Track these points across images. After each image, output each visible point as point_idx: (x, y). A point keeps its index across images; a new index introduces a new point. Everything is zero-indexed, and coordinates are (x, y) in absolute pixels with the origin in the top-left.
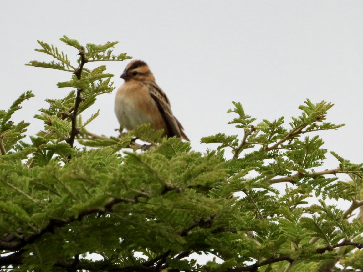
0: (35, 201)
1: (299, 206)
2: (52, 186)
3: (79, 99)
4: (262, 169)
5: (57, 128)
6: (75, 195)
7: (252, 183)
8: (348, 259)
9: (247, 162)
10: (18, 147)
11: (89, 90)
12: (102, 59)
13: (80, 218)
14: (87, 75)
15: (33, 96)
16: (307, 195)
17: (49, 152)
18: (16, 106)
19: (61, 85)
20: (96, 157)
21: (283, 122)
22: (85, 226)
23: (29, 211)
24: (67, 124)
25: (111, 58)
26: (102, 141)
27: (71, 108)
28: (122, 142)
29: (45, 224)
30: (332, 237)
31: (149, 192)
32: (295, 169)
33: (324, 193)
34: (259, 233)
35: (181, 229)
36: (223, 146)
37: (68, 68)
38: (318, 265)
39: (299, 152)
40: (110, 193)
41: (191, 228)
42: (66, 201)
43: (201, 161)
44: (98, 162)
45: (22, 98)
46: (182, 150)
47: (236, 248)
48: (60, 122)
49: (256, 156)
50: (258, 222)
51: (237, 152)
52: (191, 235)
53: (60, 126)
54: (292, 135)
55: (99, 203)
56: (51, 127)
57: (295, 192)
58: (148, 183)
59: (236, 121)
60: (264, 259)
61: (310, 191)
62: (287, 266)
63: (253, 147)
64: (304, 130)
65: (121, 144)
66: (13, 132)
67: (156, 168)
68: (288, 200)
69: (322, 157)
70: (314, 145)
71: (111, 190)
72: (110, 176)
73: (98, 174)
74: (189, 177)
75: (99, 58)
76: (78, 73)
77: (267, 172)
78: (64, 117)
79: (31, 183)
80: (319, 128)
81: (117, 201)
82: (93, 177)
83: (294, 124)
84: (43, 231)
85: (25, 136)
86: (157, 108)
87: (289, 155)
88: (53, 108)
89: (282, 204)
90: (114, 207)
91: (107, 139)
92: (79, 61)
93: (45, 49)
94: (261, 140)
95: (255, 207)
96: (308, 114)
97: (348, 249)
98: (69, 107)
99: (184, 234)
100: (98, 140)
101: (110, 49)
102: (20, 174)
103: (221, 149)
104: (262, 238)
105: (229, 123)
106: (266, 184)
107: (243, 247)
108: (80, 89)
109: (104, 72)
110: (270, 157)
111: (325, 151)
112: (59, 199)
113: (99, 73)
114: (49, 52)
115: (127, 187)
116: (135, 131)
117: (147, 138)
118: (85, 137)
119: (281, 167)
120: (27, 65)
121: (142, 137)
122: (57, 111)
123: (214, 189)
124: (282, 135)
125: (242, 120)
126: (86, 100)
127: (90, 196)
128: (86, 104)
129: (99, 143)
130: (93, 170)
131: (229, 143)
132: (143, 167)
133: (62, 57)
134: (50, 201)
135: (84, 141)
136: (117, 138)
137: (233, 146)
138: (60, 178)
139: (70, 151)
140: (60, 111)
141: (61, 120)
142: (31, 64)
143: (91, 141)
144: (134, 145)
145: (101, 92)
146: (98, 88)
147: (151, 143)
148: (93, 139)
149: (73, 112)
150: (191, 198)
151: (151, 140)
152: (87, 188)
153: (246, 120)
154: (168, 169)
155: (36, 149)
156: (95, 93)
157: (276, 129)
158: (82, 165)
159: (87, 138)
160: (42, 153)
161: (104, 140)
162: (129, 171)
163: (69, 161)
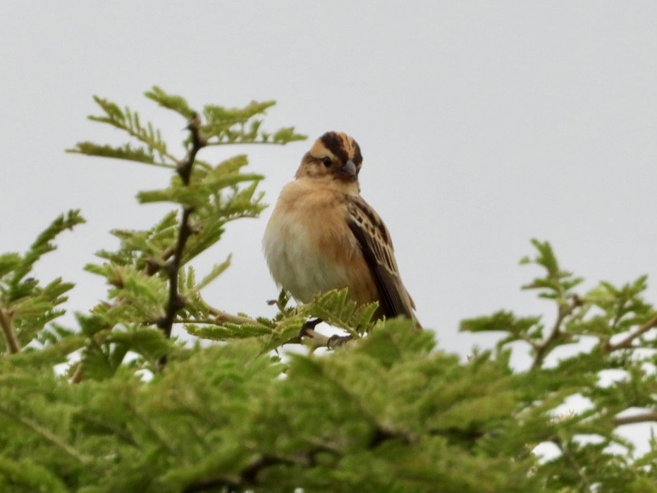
0: (85, 459)
2: (123, 426)
3: (186, 231)
4: (596, 393)
5: (137, 293)
6: (173, 445)
7: (572, 425)
9: (563, 376)
10: (49, 336)
11: (210, 209)
12: (238, 139)
14: (204, 175)
15: (81, 221)
17: (117, 350)
18: (43, 244)
19: (146, 198)
20: (223, 361)
21: (644, 288)
23: (70, 480)
24: (159, 286)
25: (259, 138)
26: (239, 326)
27: (168, 250)
28: (283, 330)
31: (341, 442)
36: (509, 340)
37: (163, 159)
40: (251, 444)
42: (153, 460)
43: (459, 373)
44: (227, 372)
45: (58, 226)
46: (417, 348)
48: (143, 280)
49: (584, 364)
51: (541, 352)
53: (139, 290)
55: (228, 465)
56: (123, 292)
58: (338, 421)
59: (538, 284)
63: (577, 341)
65: (279, 333)
66: (36, 303)
67: (356, 389)
68: (654, 465)
71: (256, 436)
72: (254, 405)
73: (226, 402)
74: (431, 410)
75: (232, 138)
76: (185, 171)
77: (610, 399)
78: (152, 269)
79: (77, 418)
81: (269, 461)
82: (214, 407)
85: (63, 313)
86: (359, 254)
88: (128, 250)
89: (642, 473)
90: (262, 475)
91: (251, 322)
92: (186, 144)
93: (112, 115)
94: (597, 327)
95: (579, 478)
98: (164, 247)
100: (228, 324)
101: (258, 117)
102: (51, 398)
103: (506, 347)
105: (524, 288)
106: (606, 427)
108: (188, 206)
109: (244, 170)
110: (614, 365)
112: (138, 456)
113: (231, 173)
114: (121, 122)
115: (290, 432)
116: (314, 305)
117: (341, 322)
118: (201, 318)
119: (640, 389)
120: (69, 151)
121: (329, 319)
122: (135, 256)
123: (487, 436)
124: (642, 317)
125: (553, 281)
126: (202, 232)
127: (208, 449)
128: (202, 241)
129: (232, 331)
130: (215, 392)
131: (522, 333)
132: (326, 387)
133: (148, 134)
134: (118, 460)
135: (198, 327)
136: (274, 320)
137: (532, 340)
138: (141, 409)
139: (164, 346)
140: (144, 256)
141: (146, 277)
142: (79, 149)
143: (214, 326)
144: (311, 337)
145: (236, 215)
146: (229, 205)
147: (349, 332)
148: (220, 322)
149: (172, 258)
150: (436, 458)
151: (350, 326)
152: (200, 431)
153: (562, 280)
154: (384, 391)
155: (88, 340)
156: (221, 216)
157: (628, 303)
158: (189, 378)
159: (206, 320)
160: (101, 351)
161: (245, 325)
162: (296, 395)
163: (161, 370)
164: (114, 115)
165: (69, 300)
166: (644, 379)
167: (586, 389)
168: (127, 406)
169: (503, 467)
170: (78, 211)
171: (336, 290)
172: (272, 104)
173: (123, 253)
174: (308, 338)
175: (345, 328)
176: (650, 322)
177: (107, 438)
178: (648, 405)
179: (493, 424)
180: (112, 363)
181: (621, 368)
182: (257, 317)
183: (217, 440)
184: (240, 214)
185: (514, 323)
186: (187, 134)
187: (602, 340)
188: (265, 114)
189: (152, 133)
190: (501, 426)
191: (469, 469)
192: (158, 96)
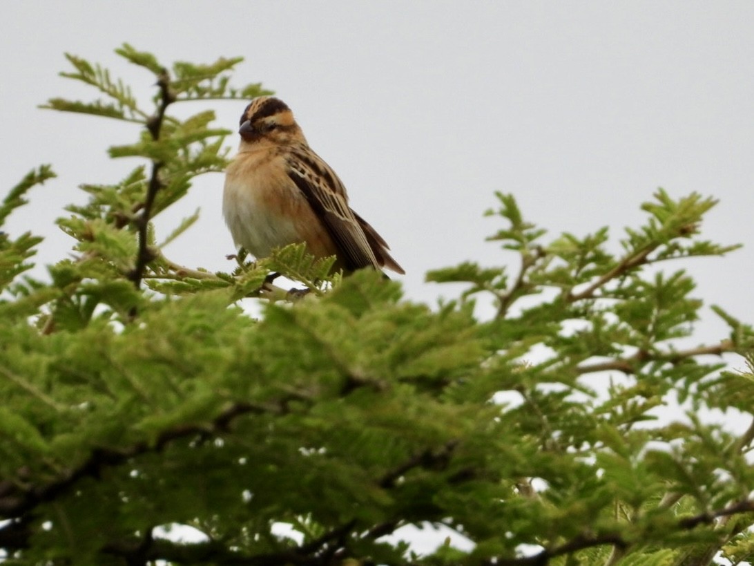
0: (61, 408)
1: (638, 426)
2: (97, 375)
3: (155, 185)
4: (558, 343)
5: (107, 247)
6: (147, 393)
7: (536, 374)
8: (741, 546)
9: (527, 326)
10: (20, 288)
11: (178, 164)
12: (207, 95)
13: (160, 446)
14: (172, 130)
15: (51, 175)
16: (657, 401)
17: (88, 301)
18: (15, 199)
19: (117, 153)
20: (193, 312)
21: (605, 239)
22: (169, 465)
23: (45, 429)
24: (128, 239)
25: (227, 94)
26: (199, 281)
27: (136, 204)
28: (246, 282)
29: (79, 459)
30: (714, 493)
31: (313, 389)
32: (632, 342)
33: (697, 397)
34: (553, 484)
35: (381, 472)
36: (474, 291)
37: (133, 115)
38: (676, 558)
39: (642, 304)
40: (225, 392)
41: (402, 471)
42: (128, 408)
43: (430, 321)
44: (199, 322)
45: (30, 181)
46: (385, 297)
47: (501, 515)
48: (112, 233)
49: (547, 313)
50: (549, 459)
51: (505, 302)
52: (403, 486)
53: (109, 243)
54: (626, 269)
55: (202, 413)
56: (94, 245)
57: (629, 394)
58: (310, 369)
59: (502, 235)
60: (562, 541)
61: (664, 391)
62: (608, 558)
63: (540, 292)
64: (652, 256)
65: (241, 284)
66: (7, 256)
67: (328, 338)
68: (614, 413)
69: (691, 317)
70: (675, 290)
71: (230, 385)
72: (227, 353)
73: (200, 350)
74: (401, 358)
75: (201, 93)
76: (155, 126)
77: (574, 349)
78: (121, 222)
79: (52, 368)
80: (686, 253)
81: (241, 409)
82: (188, 356)
83: (632, 242)
84: (78, 476)
85: (32, 266)
87: (619, 311)
88: (96, 205)
89: (602, 421)
90: (235, 423)
91: (210, 277)
92: (155, 100)
93: (82, 71)
94: (559, 278)
95: (540, 426)
96: (662, 221)
97: (741, 522)
98: (133, 201)
99: (388, 483)
100: (189, 279)
101: (226, 73)
102: (27, 349)
103: (470, 298)
104: (558, 495)
105: (489, 239)
106: (569, 375)
107: (517, 514)
108: (157, 161)
109: (212, 126)
110: (576, 315)
111: (697, 304)
112: (111, 405)
113: (199, 128)
114: (91, 78)
115: (264, 381)
116: (273, 259)
117: (299, 276)
118: (161, 274)
119: (602, 338)
120: (41, 107)
121: (288, 273)
122: (103, 211)
123: (454, 384)
124: (603, 267)
125: (516, 233)
126: (170, 186)
127: (181, 397)
128: (169, 195)
129: (191, 285)
130: (189, 340)
131: (486, 283)
132: (299, 335)
133: (119, 90)
134: (92, 408)
135: (158, 282)
136: (233, 274)
137: (496, 291)
138: (116, 357)
139: (135, 298)
140: (112, 210)
141: (115, 230)
142: (50, 105)
143: (175, 281)
144: (270, 290)
145: (203, 169)
146: (197, 160)
147: (307, 285)
148: (180, 277)
149: (141, 212)
150: (406, 405)
151: (308, 279)
152: (174, 380)
153: (525, 232)
154: (355, 340)
155: (59, 293)
156: (189, 170)
157: (590, 254)
158: (163, 328)
159: (166, 275)
160: (72, 302)
161: (204, 280)
162: (269, 344)
163: (131, 321)
164: (85, 72)
165: (38, 254)
166: (605, 328)
167: (549, 339)
168: (102, 355)
169: (470, 415)
170: (49, 166)
171: (294, 244)
172: (240, 60)
173: (92, 207)
174: (266, 291)
175: (303, 281)
176: (610, 273)
177: (82, 387)
178: (609, 354)
179: (459, 372)
180: (83, 315)
181: (583, 317)
182: (217, 271)
183: (191, 388)
184: (207, 169)
185: (479, 273)
186: (156, 90)
187: (564, 290)
188: (233, 70)
189: (122, 89)
190: (469, 374)
191: (437, 416)
192: (128, 53)
